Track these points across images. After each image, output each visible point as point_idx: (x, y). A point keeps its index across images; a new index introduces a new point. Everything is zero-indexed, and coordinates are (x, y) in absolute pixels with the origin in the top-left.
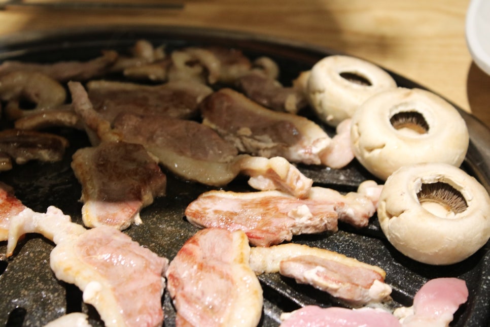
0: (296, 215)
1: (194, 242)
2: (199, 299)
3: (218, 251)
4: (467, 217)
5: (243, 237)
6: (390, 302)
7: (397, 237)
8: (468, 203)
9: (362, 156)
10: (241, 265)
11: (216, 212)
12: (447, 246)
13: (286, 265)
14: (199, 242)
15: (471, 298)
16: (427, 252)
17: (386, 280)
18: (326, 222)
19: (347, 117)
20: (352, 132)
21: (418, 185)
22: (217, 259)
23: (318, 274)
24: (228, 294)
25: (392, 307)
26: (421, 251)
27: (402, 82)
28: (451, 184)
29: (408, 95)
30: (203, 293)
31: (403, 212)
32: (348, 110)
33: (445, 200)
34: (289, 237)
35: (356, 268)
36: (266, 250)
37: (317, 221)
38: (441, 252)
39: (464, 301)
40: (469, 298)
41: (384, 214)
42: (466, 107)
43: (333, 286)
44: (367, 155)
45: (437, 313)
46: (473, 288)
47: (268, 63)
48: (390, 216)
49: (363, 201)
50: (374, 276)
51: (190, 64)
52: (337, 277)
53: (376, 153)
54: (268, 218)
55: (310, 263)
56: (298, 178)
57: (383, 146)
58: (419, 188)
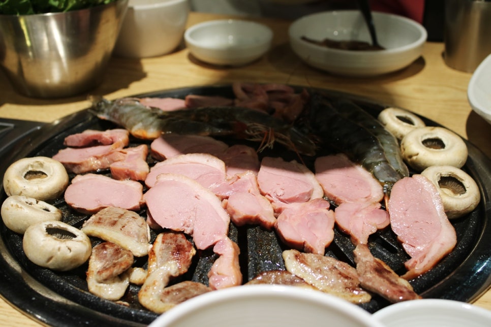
4: (467, 197)
8: (467, 189)
21: (439, 177)
27: (429, 123)
29: (432, 129)
33: (453, 187)
42: (466, 137)
53: (414, 158)
57: (417, 154)
58: (439, 179)
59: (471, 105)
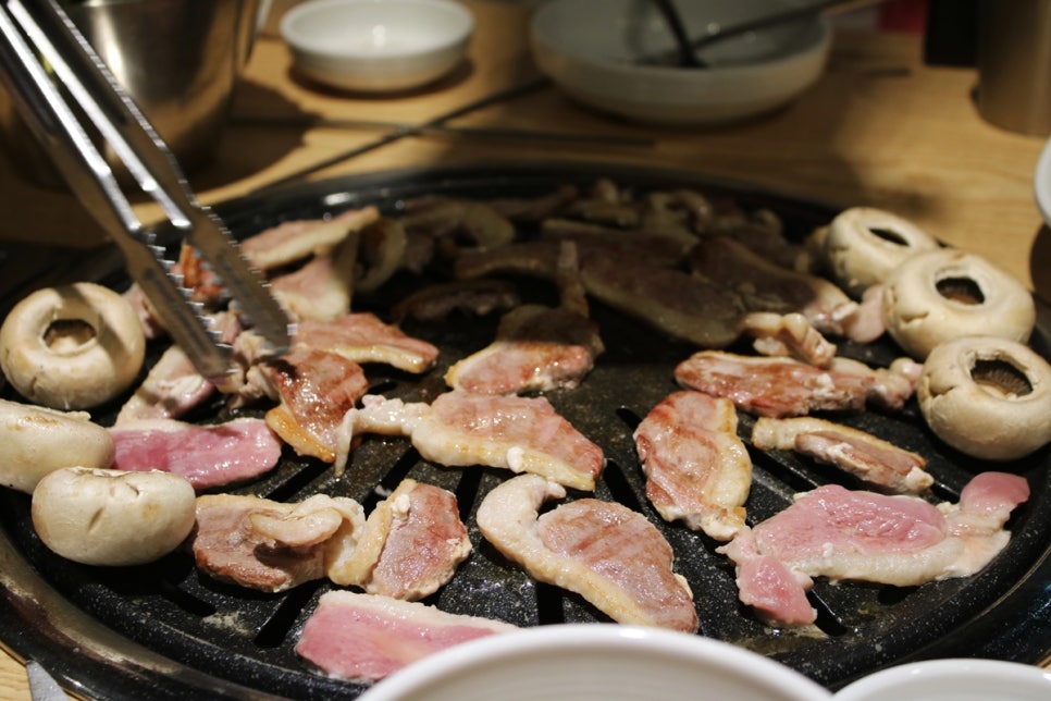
0: (814, 385)
1: (669, 403)
2: (674, 465)
3: (698, 417)
4: (1033, 400)
5: (729, 405)
6: (930, 497)
7: (941, 419)
8: (1034, 387)
9: (896, 327)
10: (728, 434)
11: (714, 374)
12: (1005, 433)
13: (804, 439)
14: (675, 405)
15: (1032, 497)
16: (979, 440)
17: (926, 469)
18: (851, 397)
19: (875, 282)
20: (884, 299)
21: (972, 360)
22: (695, 425)
23: (844, 451)
24: (712, 462)
25: (933, 502)
26: (972, 439)
28: (1012, 363)
30: (680, 460)
31: (951, 388)
32: (878, 274)
33: (1004, 383)
34: (805, 411)
35: (890, 452)
36: (776, 423)
37: (841, 394)
38: (998, 441)
39: (1024, 499)
40: (1030, 497)
41: (927, 392)
43: (863, 466)
44: (903, 326)
45: (988, 509)
46: (1036, 488)
47: (769, 217)
48: (934, 394)
49: (897, 379)
50: (911, 462)
51: (673, 207)
52: (867, 457)
53: (916, 323)
54: (779, 386)
55: (834, 439)
56: (818, 343)
57: (924, 316)
58: (973, 365)
59: (1041, 212)
